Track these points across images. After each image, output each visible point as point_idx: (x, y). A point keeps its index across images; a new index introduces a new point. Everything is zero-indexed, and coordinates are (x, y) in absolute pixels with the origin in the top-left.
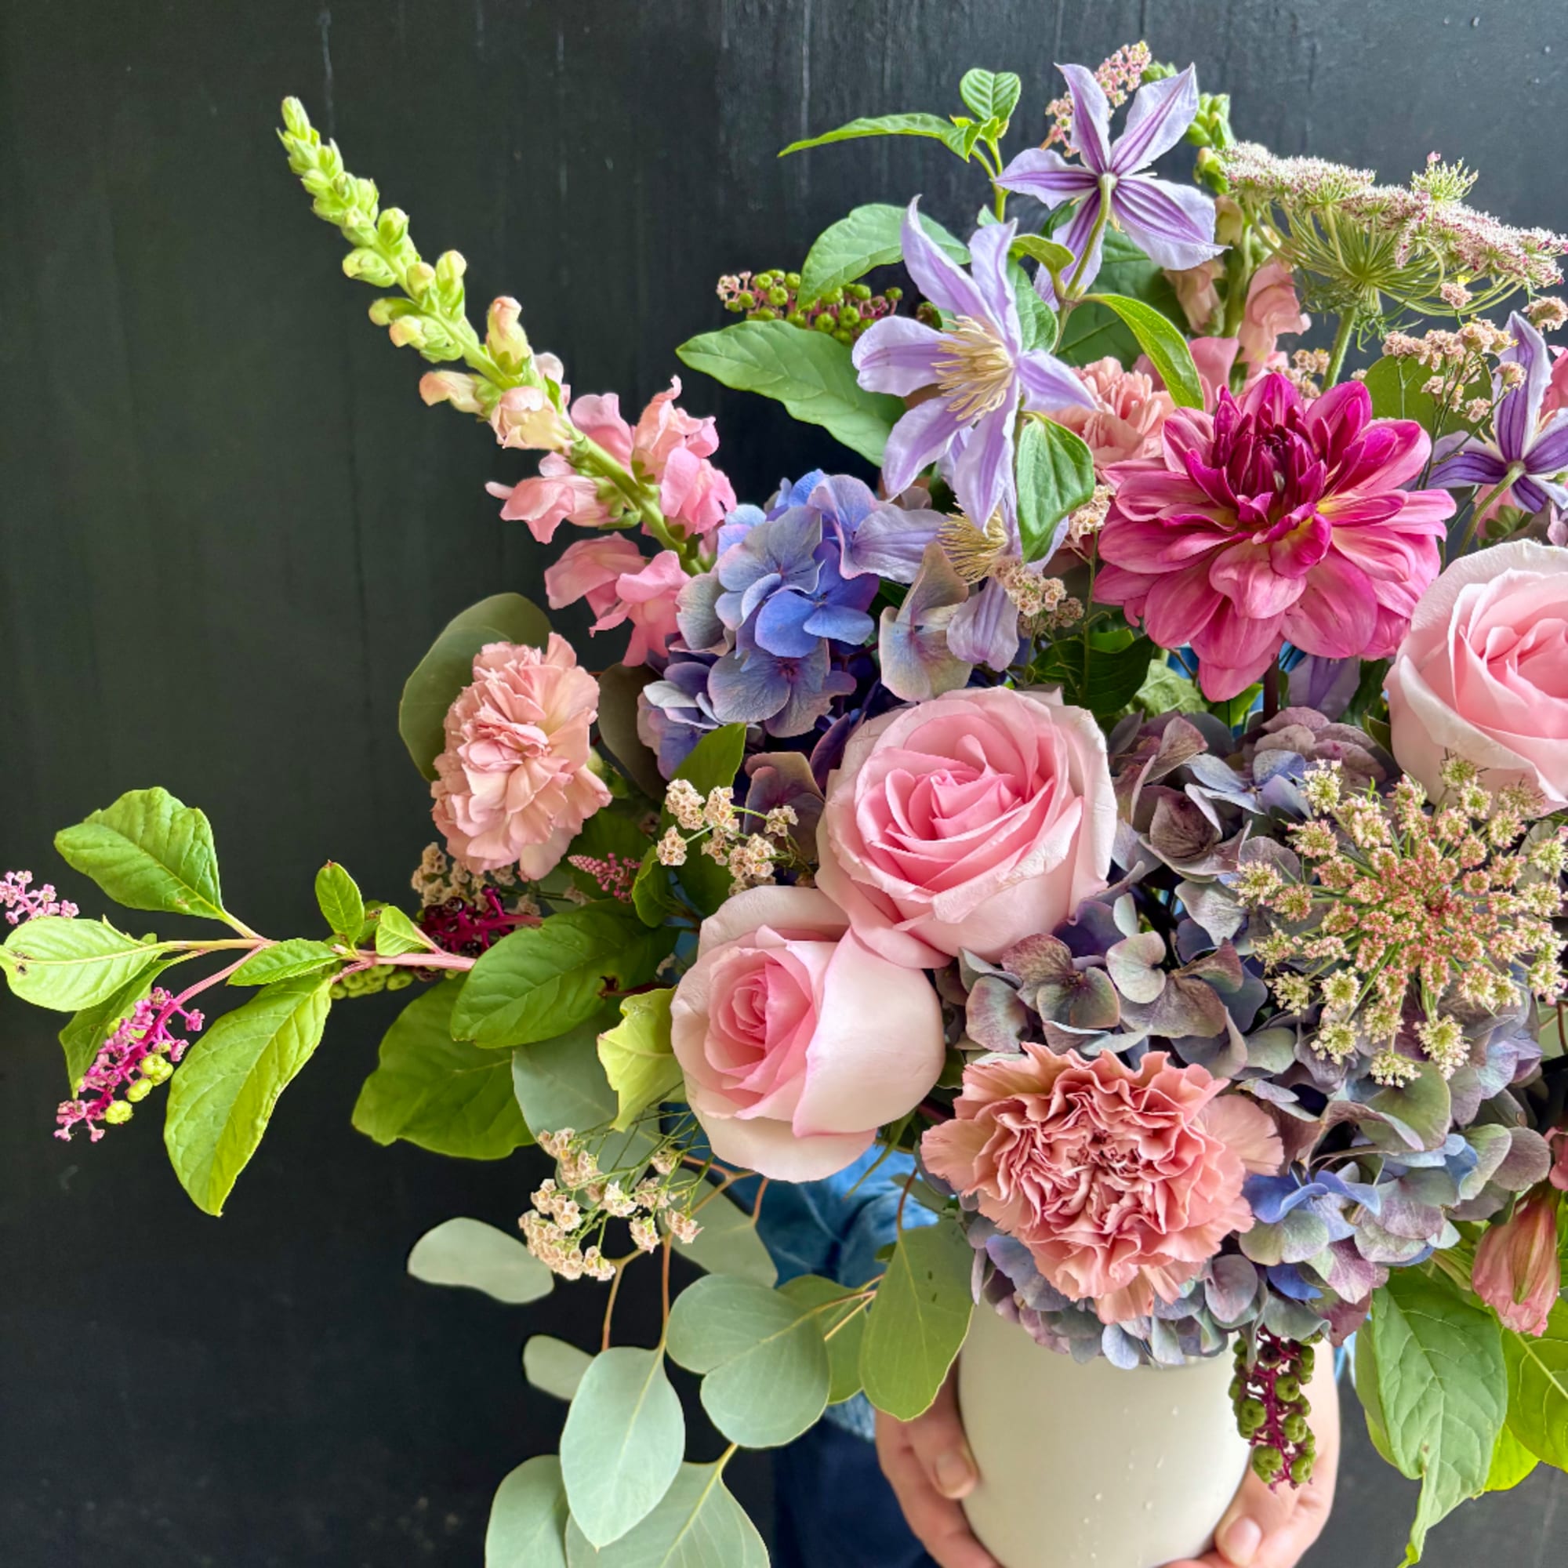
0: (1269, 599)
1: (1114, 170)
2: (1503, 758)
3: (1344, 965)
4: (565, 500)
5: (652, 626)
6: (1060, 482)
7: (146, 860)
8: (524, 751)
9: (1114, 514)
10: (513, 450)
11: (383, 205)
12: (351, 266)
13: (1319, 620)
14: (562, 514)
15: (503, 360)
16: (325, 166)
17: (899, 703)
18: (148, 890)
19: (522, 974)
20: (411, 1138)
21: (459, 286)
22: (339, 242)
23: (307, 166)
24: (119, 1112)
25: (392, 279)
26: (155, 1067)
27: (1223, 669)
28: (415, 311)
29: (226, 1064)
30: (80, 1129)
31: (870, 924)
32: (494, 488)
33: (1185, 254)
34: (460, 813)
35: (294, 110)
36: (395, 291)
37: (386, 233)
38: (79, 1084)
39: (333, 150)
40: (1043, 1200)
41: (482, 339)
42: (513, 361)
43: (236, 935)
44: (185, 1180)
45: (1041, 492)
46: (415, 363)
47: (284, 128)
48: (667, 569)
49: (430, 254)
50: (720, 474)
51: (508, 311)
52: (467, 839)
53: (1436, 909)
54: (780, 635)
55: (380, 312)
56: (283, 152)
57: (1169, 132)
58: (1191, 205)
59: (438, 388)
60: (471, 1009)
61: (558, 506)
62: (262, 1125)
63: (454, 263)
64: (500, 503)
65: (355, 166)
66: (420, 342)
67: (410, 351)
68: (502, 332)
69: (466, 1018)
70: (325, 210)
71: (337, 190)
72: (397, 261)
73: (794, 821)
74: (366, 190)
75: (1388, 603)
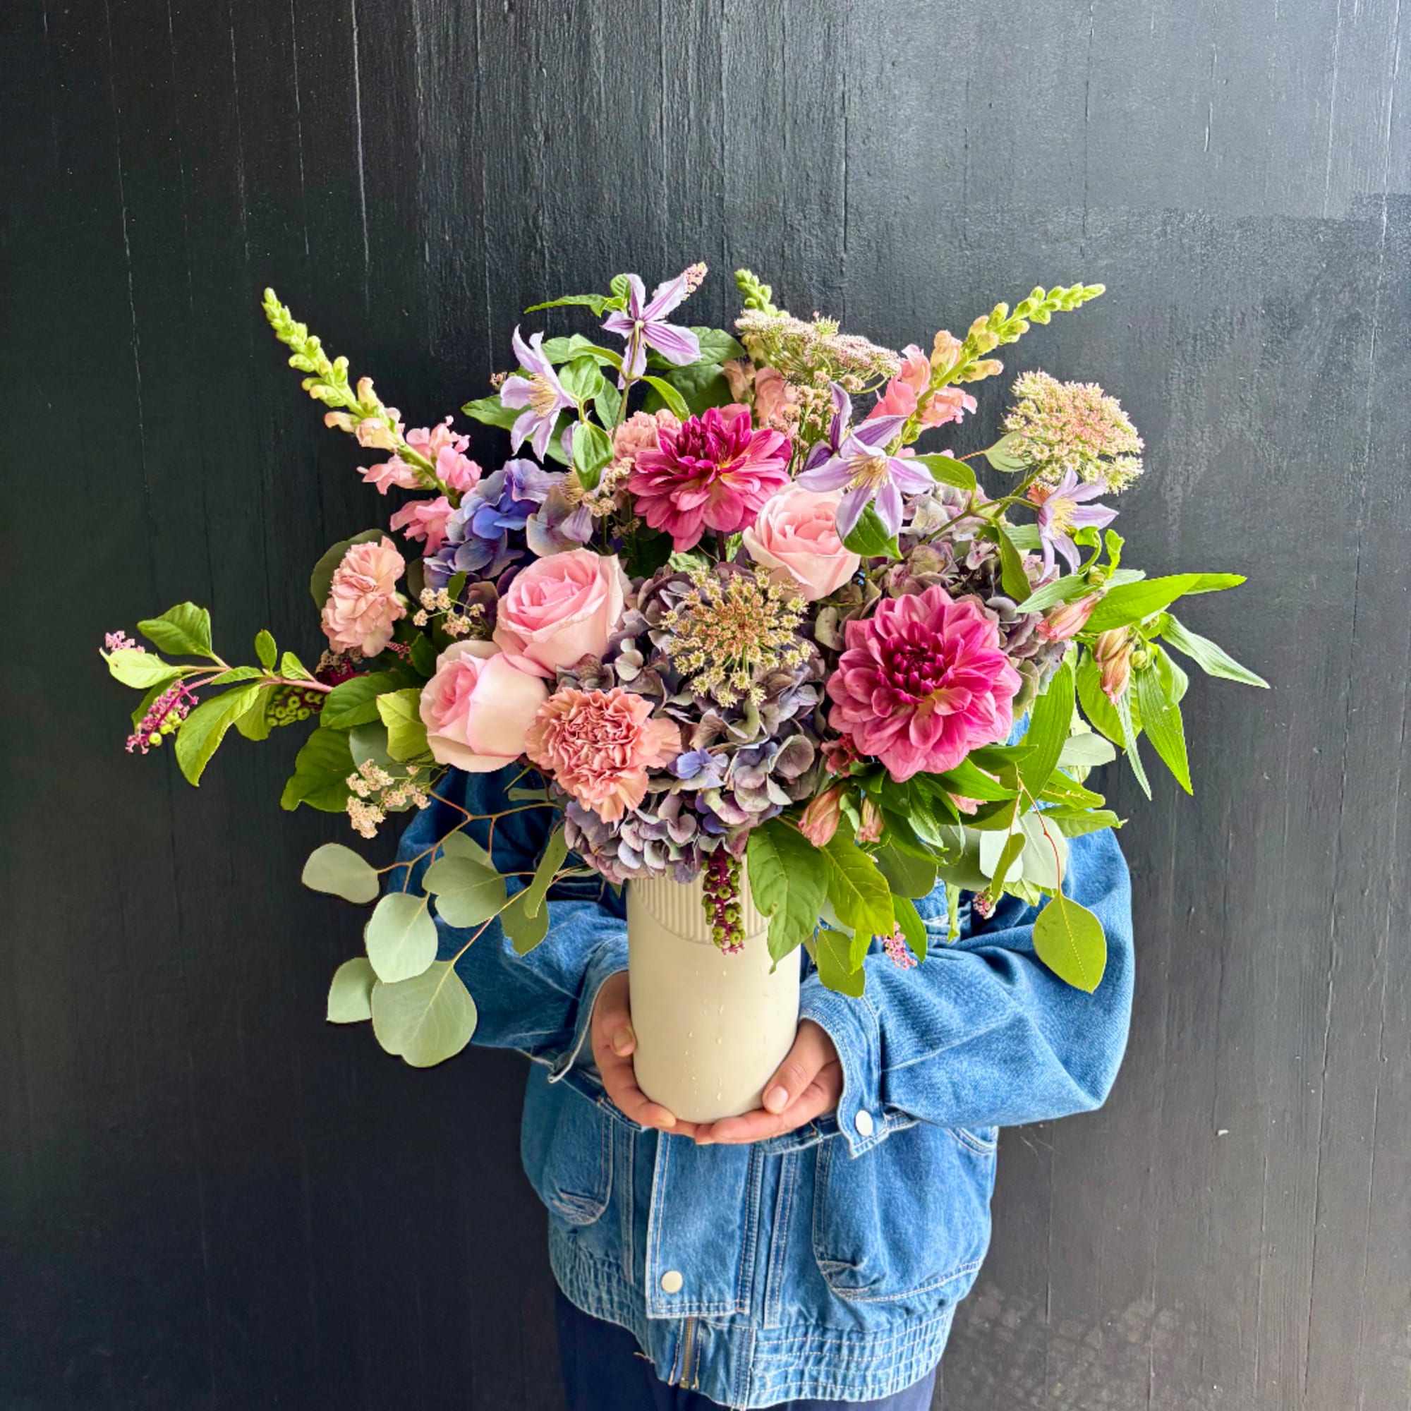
0: (689, 502)
1: (643, 319)
2: (776, 563)
3: (699, 649)
4: (394, 474)
5: (434, 533)
6: (596, 450)
7: (178, 630)
8: (364, 589)
9: (633, 469)
10: (368, 449)
11: (310, 334)
12: (293, 362)
13: (717, 513)
14: (391, 481)
15: (365, 406)
16: (282, 317)
17: (535, 557)
18: (179, 644)
19: (358, 696)
20: (307, 801)
21: (345, 372)
22: (288, 351)
23: (274, 317)
24: (155, 738)
25: (312, 368)
26: (173, 716)
27: (681, 539)
28: (323, 383)
29: (206, 718)
30: (137, 748)
31: (512, 653)
32: (361, 469)
33: (685, 358)
34: (331, 618)
35: (270, 294)
36: (314, 374)
37: (309, 346)
38: (139, 726)
39: (287, 311)
40: (570, 758)
41: (357, 398)
42: (370, 407)
43: (216, 664)
44: (183, 767)
45: (587, 454)
46: (322, 407)
47: (265, 301)
48: (442, 504)
49: (332, 358)
50: (473, 464)
51: (367, 384)
52: (336, 633)
53: (742, 626)
54: (485, 529)
55: (307, 384)
56: (264, 312)
57: (671, 303)
58: (687, 337)
59: (333, 419)
60: (331, 711)
61: (389, 476)
62: (220, 739)
63: (343, 362)
64: (363, 475)
65: (297, 317)
66: (324, 397)
67: (319, 401)
68: (364, 393)
69: (328, 716)
70: (282, 336)
71: (287, 328)
72: (315, 360)
73: (483, 610)
74: (302, 328)
75: (750, 506)
